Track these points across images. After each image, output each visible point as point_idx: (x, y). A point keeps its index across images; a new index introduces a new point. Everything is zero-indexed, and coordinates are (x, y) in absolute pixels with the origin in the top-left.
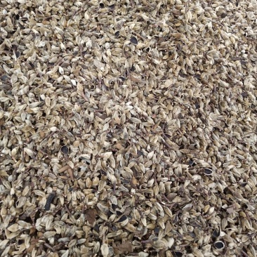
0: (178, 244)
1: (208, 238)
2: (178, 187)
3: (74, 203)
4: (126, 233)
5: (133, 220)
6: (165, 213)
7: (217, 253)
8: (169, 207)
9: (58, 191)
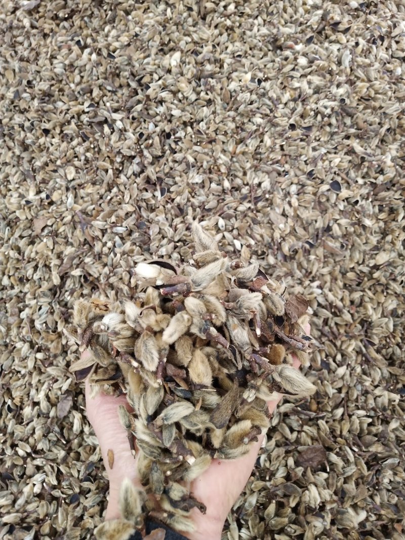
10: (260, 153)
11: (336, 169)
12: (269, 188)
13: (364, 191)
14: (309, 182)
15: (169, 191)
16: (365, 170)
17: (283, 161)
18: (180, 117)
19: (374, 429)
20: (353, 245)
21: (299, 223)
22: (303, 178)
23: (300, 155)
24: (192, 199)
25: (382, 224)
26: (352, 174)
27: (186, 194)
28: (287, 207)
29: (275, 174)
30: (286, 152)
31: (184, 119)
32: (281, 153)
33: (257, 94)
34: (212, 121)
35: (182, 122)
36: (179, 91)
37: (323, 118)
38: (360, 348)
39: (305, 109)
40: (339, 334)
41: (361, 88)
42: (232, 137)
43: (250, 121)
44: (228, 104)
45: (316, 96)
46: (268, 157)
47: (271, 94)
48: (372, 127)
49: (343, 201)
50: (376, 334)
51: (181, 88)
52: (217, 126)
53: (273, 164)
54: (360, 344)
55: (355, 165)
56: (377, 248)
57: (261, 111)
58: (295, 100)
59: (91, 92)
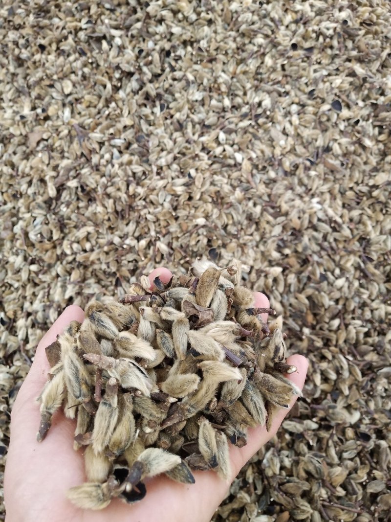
10: (261, 74)
11: (336, 91)
12: (269, 106)
13: (365, 112)
14: (310, 102)
15: (168, 108)
16: (366, 92)
17: (284, 82)
18: (181, 35)
19: (370, 340)
20: (353, 165)
21: (299, 142)
22: (304, 98)
23: (301, 77)
24: (191, 116)
25: (381, 146)
26: (353, 96)
27: (186, 110)
28: (288, 126)
29: (275, 94)
30: (287, 73)
31: (185, 37)
32: (282, 73)
33: (258, 15)
34: (213, 40)
35: (182, 40)
36: (179, 11)
37: (325, 40)
38: (359, 264)
39: (307, 31)
40: (338, 248)
41: (364, 12)
42: (232, 57)
43: (250, 42)
44: (229, 25)
45: (318, 18)
46: (269, 77)
47: (273, 14)
48: (373, 50)
49: (344, 120)
50: (375, 251)
51: (182, 7)
52: (218, 45)
53: (274, 84)
54: (358, 260)
55: (356, 87)
56: (376, 170)
57: (262, 31)
58: (296, 22)
59: (89, 9)
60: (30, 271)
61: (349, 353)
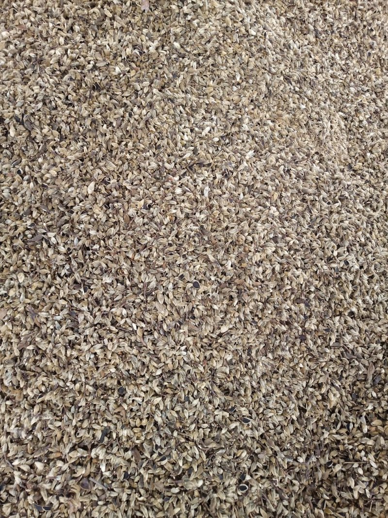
0: (206, 484)
1: (234, 481)
2: (214, 434)
3: (124, 439)
4: (164, 472)
5: (172, 459)
6: (200, 456)
7: (240, 494)
8: (204, 451)
9: (112, 426)
60: (6, 405)
61: (200, 444)
